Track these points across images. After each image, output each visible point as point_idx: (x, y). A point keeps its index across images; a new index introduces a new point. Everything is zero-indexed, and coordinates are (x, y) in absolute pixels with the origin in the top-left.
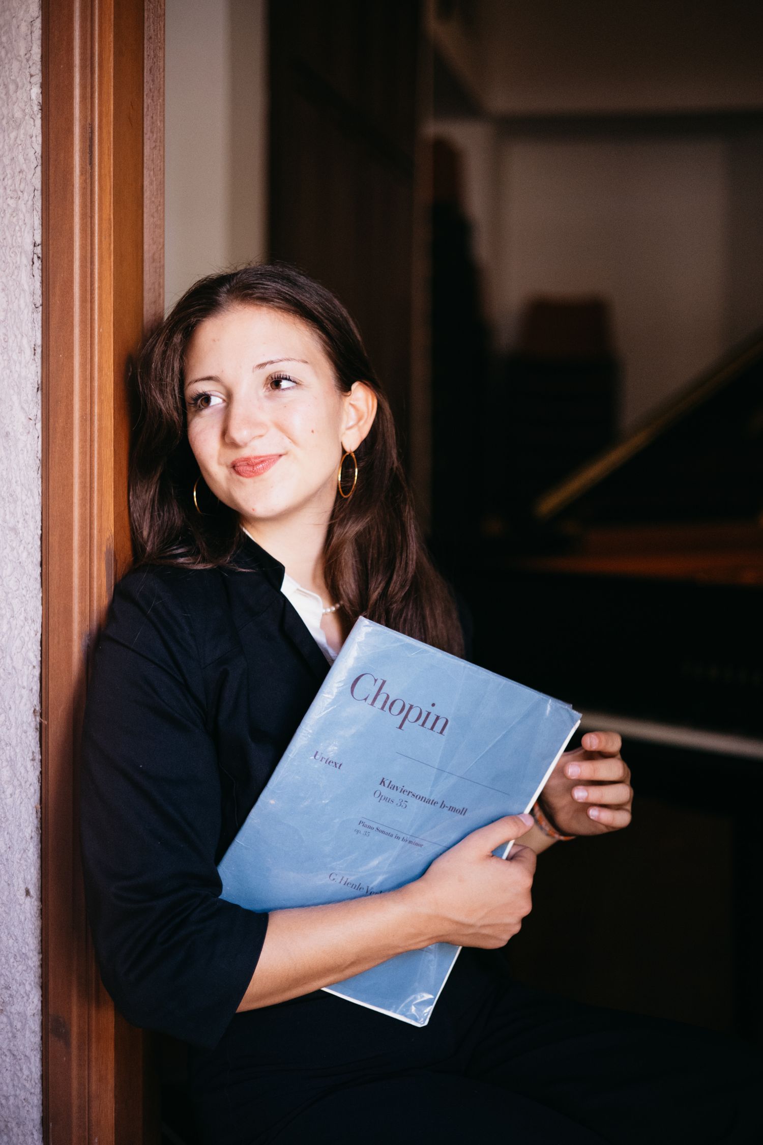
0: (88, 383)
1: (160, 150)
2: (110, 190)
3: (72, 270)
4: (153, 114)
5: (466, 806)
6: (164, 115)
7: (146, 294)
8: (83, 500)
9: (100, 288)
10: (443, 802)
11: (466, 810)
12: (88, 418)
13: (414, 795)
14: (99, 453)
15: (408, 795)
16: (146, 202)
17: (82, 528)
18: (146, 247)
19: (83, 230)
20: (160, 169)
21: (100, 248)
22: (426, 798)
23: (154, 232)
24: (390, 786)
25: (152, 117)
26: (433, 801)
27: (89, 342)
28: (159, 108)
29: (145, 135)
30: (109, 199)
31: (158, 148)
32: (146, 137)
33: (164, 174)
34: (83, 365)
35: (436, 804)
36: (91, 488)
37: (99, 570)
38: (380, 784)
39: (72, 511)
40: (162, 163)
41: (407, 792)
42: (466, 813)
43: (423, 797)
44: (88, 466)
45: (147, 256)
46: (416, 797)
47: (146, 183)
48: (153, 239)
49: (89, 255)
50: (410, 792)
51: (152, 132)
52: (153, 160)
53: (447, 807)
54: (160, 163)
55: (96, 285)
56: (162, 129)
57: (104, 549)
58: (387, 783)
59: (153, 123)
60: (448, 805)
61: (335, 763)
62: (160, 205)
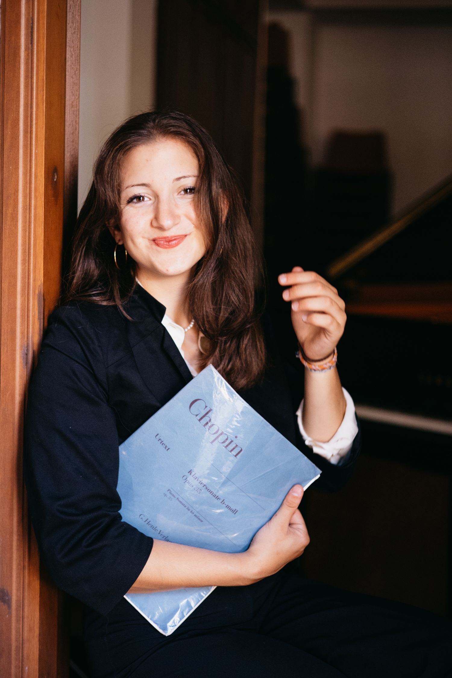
0: (28, 185)
1: (77, 34)
2: (44, 61)
3: (19, 112)
4: (73, 11)
5: (237, 509)
6: (81, 11)
7: (66, 128)
8: (24, 260)
9: (36, 124)
10: (224, 500)
11: (237, 511)
12: (27, 208)
13: (207, 488)
14: (35, 231)
15: (203, 486)
16: (68, 68)
17: (23, 278)
18: (67, 97)
19: (26, 86)
20: (78, 47)
21: (37, 98)
22: (213, 493)
23: (73, 87)
24: (194, 476)
25: (73, 13)
26: (217, 496)
27: (29, 159)
28: (77, 7)
29: (67, 24)
30: (43, 66)
31: (76, 33)
32: (68, 26)
33: (80, 50)
34: (25, 174)
35: (218, 500)
36: (29, 252)
37: (34, 305)
39: (16, 268)
40: (79, 42)
41: (203, 484)
42: (236, 513)
44: (27, 238)
45: (68, 103)
46: (208, 490)
47: (68, 56)
48: (72, 92)
49: (30, 102)
50: (205, 485)
51: (73, 23)
52: (73, 41)
53: (225, 504)
54: (78, 42)
55: (34, 122)
56: (79, 21)
57: (37, 292)
58: (193, 473)
59: (73, 17)
60: (227, 503)
61: (166, 446)
62: (77, 70)
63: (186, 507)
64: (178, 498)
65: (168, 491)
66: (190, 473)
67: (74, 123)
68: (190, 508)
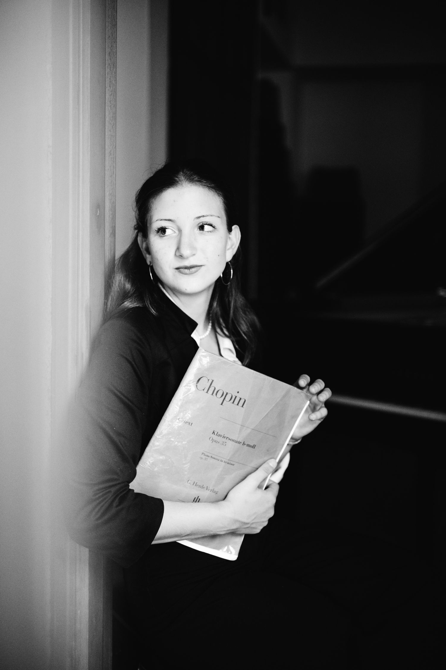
1: (114, 96)
5: (255, 444)
10: (244, 442)
11: (255, 446)
12: (76, 237)
13: (229, 439)
15: (227, 439)
24: (217, 435)
26: (239, 442)
38: (213, 434)
42: (255, 447)
43: (234, 440)
50: (227, 438)
53: (246, 445)
56: (115, 85)
58: (216, 433)
59: (110, 81)
60: (246, 443)
61: (189, 423)
62: (114, 125)
63: (220, 460)
64: (211, 457)
65: (202, 454)
66: (214, 434)
67: (112, 168)
68: (223, 459)
